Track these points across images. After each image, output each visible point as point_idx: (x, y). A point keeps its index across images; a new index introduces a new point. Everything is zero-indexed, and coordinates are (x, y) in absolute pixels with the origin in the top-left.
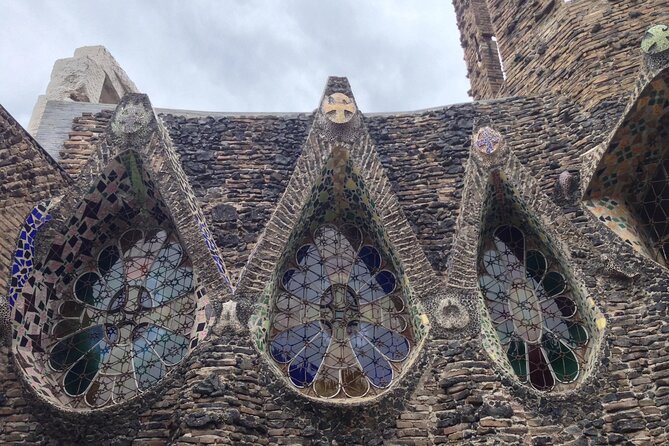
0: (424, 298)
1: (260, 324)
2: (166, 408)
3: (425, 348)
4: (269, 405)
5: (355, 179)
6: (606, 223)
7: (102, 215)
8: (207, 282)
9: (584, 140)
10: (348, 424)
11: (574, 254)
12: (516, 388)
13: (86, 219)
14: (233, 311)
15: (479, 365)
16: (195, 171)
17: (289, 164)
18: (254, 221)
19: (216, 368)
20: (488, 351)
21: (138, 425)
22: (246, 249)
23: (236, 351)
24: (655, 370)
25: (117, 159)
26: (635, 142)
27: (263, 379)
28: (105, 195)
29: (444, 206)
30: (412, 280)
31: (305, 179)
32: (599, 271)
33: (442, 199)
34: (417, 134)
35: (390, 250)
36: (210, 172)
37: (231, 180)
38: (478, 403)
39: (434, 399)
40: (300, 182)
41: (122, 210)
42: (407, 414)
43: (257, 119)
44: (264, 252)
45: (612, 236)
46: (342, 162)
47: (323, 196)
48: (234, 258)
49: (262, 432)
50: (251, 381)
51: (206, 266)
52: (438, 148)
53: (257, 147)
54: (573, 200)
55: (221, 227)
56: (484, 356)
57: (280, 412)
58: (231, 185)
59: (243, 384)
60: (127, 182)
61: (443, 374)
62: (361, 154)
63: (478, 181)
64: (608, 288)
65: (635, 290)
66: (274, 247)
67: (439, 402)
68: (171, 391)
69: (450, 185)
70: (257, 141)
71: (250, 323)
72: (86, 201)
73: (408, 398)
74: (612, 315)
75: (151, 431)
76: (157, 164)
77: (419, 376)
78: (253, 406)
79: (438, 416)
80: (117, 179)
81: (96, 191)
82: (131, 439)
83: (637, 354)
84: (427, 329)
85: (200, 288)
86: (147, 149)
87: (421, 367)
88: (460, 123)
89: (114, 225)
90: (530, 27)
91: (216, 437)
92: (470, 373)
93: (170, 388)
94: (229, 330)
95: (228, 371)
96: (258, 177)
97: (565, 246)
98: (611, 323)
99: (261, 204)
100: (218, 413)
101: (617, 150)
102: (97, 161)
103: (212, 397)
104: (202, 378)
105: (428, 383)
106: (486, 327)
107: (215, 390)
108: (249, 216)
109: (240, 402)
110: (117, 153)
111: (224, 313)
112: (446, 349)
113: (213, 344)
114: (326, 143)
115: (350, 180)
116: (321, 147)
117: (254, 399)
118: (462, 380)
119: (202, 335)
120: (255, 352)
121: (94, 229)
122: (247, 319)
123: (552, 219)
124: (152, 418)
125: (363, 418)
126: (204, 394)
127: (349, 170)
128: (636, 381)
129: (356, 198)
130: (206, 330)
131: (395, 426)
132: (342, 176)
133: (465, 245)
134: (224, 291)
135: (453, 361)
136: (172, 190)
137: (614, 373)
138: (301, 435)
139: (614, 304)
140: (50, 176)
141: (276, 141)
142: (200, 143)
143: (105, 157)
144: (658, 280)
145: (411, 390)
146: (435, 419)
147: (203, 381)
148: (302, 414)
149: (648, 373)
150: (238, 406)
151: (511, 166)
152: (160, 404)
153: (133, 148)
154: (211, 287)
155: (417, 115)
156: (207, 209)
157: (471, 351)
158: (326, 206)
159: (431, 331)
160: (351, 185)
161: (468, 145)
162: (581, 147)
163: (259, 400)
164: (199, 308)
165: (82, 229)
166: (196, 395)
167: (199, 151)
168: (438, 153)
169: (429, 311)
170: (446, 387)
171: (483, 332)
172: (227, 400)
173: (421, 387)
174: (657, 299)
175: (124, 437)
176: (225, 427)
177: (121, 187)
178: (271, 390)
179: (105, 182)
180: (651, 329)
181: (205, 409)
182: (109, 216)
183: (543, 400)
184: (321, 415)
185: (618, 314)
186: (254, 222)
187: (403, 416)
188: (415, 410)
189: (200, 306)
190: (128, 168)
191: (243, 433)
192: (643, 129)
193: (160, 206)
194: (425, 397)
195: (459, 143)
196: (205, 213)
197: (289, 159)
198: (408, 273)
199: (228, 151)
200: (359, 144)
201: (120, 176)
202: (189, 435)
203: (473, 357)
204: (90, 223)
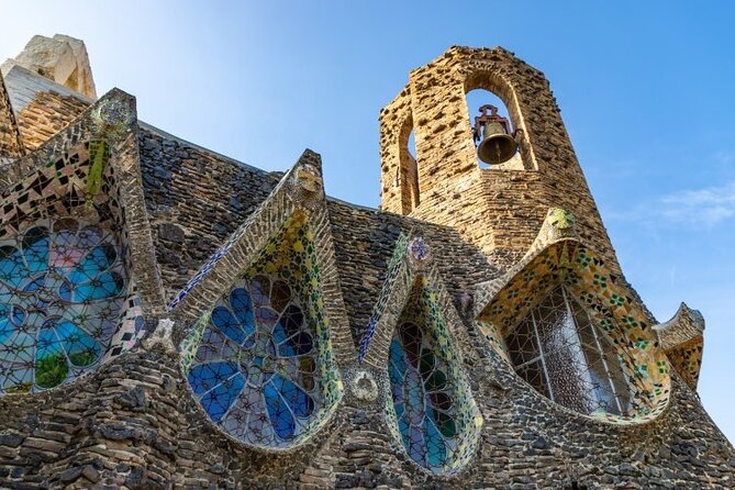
0: (343, 366)
1: (190, 350)
2: (71, 411)
3: (337, 412)
4: (184, 433)
5: (305, 244)
6: (491, 342)
7: (46, 193)
8: (144, 294)
9: (480, 273)
10: (258, 469)
11: (465, 360)
12: (408, 463)
13: (31, 190)
14: (169, 329)
15: (381, 437)
16: (150, 184)
17: (242, 209)
18: (199, 249)
19: (141, 383)
20: (390, 426)
21: (35, 422)
22: (186, 273)
23: (163, 371)
24: (514, 468)
25: (87, 144)
26: (523, 287)
27: (183, 406)
28: (59, 174)
29: (367, 291)
30: (334, 347)
31: (265, 227)
32: (483, 378)
33: (366, 285)
34: (352, 224)
35: (319, 315)
36: (165, 190)
37: (184, 204)
38: (377, 472)
39: (336, 460)
40: (259, 229)
41: (68, 195)
42: (311, 470)
43: (219, 160)
44: (209, 281)
45: (493, 354)
46: (298, 225)
47: (270, 249)
48: (173, 278)
49: (172, 459)
50: (171, 405)
51: (146, 277)
52: (368, 241)
53: (215, 184)
54: (468, 317)
55: (166, 246)
56: (385, 430)
57: (193, 443)
58: (183, 210)
59: (165, 406)
60: (85, 169)
61: (348, 440)
62: (318, 223)
63: (405, 279)
64: (487, 394)
65: (505, 400)
66: (221, 280)
67: (340, 464)
68: (81, 395)
69: (374, 275)
70: (217, 178)
71: (182, 346)
72: (40, 173)
73: (315, 456)
74: (487, 416)
75: (49, 432)
76: (126, 164)
77: (327, 436)
78: (169, 430)
79: (337, 476)
80: (78, 164)
81: (53, 167)
82: (24, 435)
83: (502, 453)
84: (341, 395)
85: (134, 298)
86: (120, 147)
87: (330, 429)
88: (389, 227)
89: (53, 207)
90: (449, 176)
91: (132, 455)
92: (373, 443)
93: (81, 391)
94: (159, 347)
95: (153, 389)
96: (211, 211)
97: (461, 352)
98: (486, 422)
99: (208, 236)
100: (140, 431)
101: (511, 288)
102: (65, 139)
103: (134, 412)
104: (125, 388)
105: (334, 444)
106: (390, 405)
107: (138, 405)
108: (195, 243)
109: (159, 424)
110: (88, 138)
111: (159, 328)
112: (354, 417)
113: (141, 358)
114: (291, 202)
115: (300, 242)
116: (285, 204)
117: (171, 424)
118: (366, 448)
119: (127, 345)
120: (180, 377)
121: (33, 204)
122: (179, 342)
123: (455, 327)
124: (54, 418)
125: (273, 466)
126: (125, 407)
127: (301, 233)
128: (498, 474)
129: (299, 260)
130: (132, 342)
131: (298, 480)
132: (292, 237)
133: (383, 329)
134: (160, 307)
135: (359, 429)
136: (133, 194)
137: (484, 465)
138: (208, 471)
139: (490, 408)
140: (7, 135)
141: (233, 185)
142: (161, 160)
143: (75, 138)
144: (525, 396)
145: (319, 448)
146: (333, 480)
147: (128, 393)
148: (215, 451)
149: (507, 469)
150: (157, 427)
151: (433, 275)
152: (67, 406)
153: (106, 140)
154: (146, 300)
155: (356, 207)
156: (155, 223)
157: (375, 423)
158: (269, 258)
159: (344, 397)
160: (299, 247)
161: (393, 247)
162: (476, 278)
163: (175, 427)
164: (128, 317)
165: (22, 200)
166: (117, 406)
167: (158, 168)
168: (369, 245)
169: (344, 378)
170: (350, 451)
171: (387, 409)
172: (148, 419)
173: (327, 447)
174: (521, 411)
175: (17, 432)
176: (144, 446)
177: (78, 172)
178: (189, 418)
179: (65, 162)
180: (514, 434)
181: (124, 423)
182: (53, 197)
183: (430, 478)
184: (235, 455)
185: (491, 417)
186: (201, 251)
187: (307, 471)
188: (318, 467)
189: (129, 315)
190: (93, 157)
191: (156, 456)
192: (531, 279)
193: (110, 205)
194: (329, 457)
195: (386, 243)
196: (152, 227)
197: (241, 205)
198: (333, 340)
199: (187, 178)
200: (317, 213)
201: (81, 161)
202: (103, 447)
203: (376, 429)
204: (33, 196)
